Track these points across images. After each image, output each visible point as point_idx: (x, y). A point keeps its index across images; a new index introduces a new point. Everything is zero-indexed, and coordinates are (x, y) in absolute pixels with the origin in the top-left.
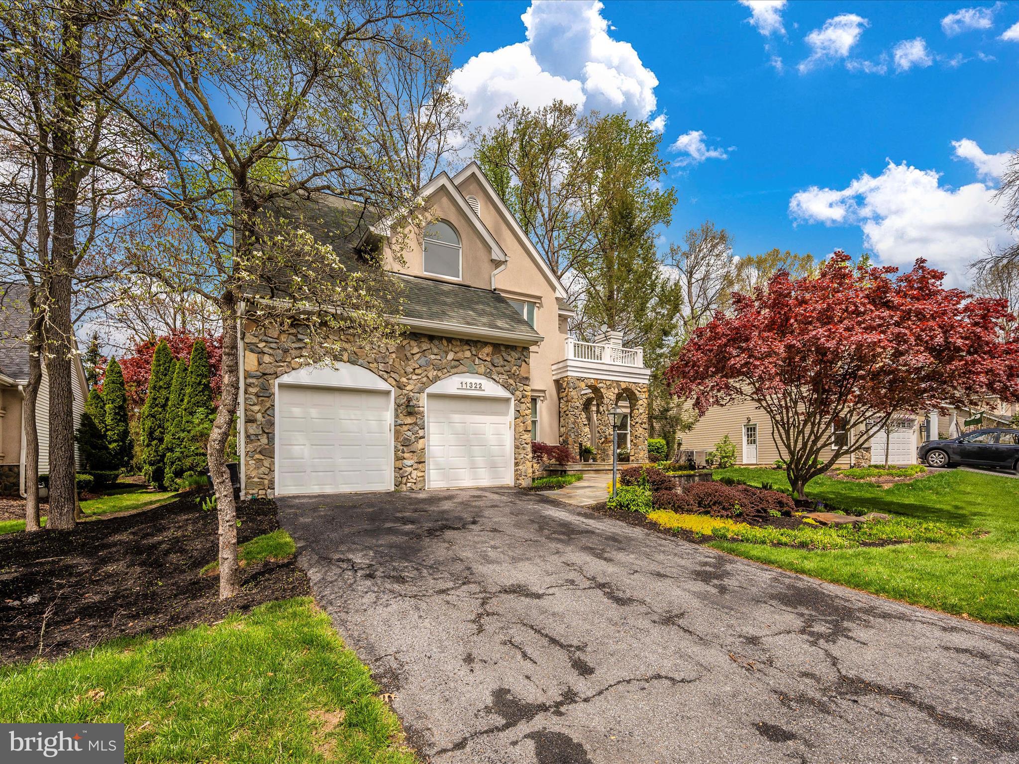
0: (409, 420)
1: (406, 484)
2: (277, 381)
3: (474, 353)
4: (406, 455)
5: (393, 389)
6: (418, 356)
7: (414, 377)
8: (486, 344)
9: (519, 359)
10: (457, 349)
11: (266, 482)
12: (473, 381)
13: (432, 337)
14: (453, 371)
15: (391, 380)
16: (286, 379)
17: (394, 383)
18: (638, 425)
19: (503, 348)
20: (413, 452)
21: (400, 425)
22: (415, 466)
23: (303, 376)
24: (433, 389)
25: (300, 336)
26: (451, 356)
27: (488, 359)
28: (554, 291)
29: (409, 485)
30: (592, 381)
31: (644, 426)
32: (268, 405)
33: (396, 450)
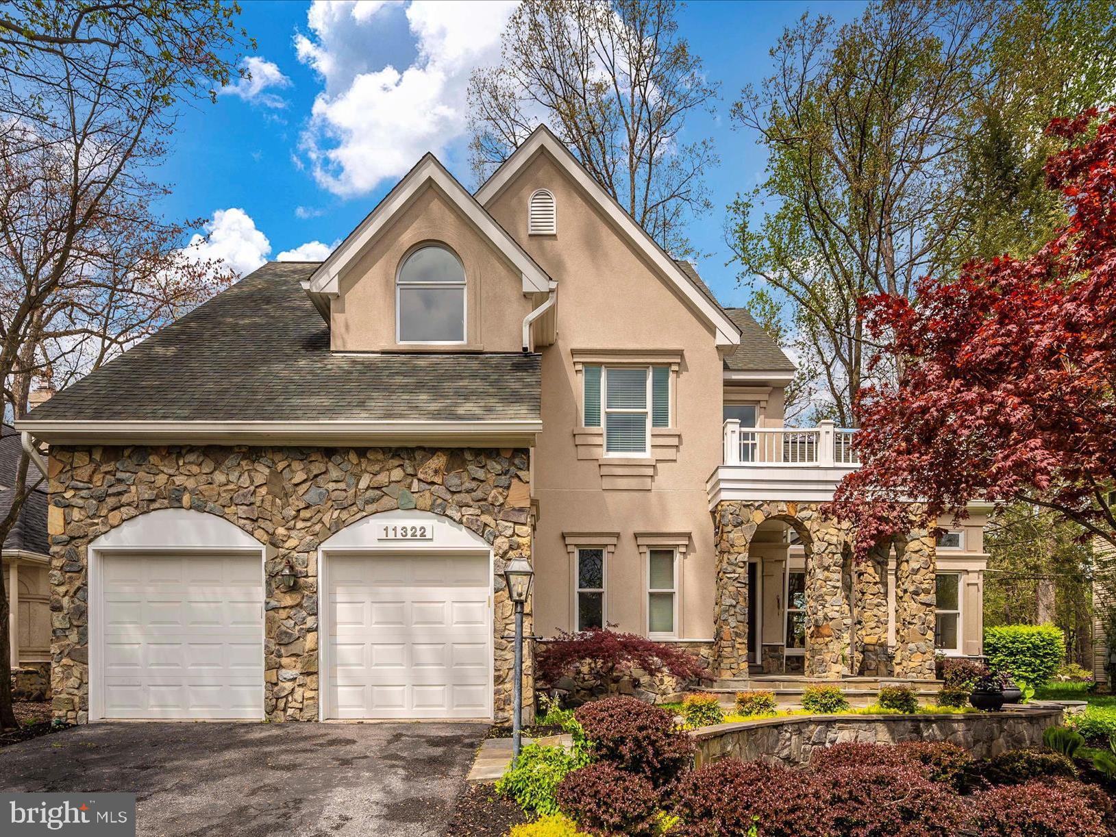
0: (288, 600)
1: (284, 710)
2: (91, 547)
3: (410, 470)
4: (284, 661)
5: (263, 549)
6: (305, 486)
7: (300, 525)
8: (433, 451)
9: (506, 473)
10: (377, 468)
11: (77, 700)
12: (409, 523)
13: (330, 450)
14: (371, 508)
15: (258, 533)
16: (104, 543)
17: (265, 537)
18: (907, 597)
19: (468, 456)
20: (297, 655)
21: (274, 609)
22: (301, 679)
23: (128, 536)
24: (336, 543)
25: (120, 475)
26: (364, 483)
27: (438, 480)
28: (714, 334)
29: (290, 712)
30: (783, 507)
31: (923, 597)
32: (78, 584)
33: (269, 652)
